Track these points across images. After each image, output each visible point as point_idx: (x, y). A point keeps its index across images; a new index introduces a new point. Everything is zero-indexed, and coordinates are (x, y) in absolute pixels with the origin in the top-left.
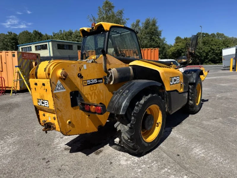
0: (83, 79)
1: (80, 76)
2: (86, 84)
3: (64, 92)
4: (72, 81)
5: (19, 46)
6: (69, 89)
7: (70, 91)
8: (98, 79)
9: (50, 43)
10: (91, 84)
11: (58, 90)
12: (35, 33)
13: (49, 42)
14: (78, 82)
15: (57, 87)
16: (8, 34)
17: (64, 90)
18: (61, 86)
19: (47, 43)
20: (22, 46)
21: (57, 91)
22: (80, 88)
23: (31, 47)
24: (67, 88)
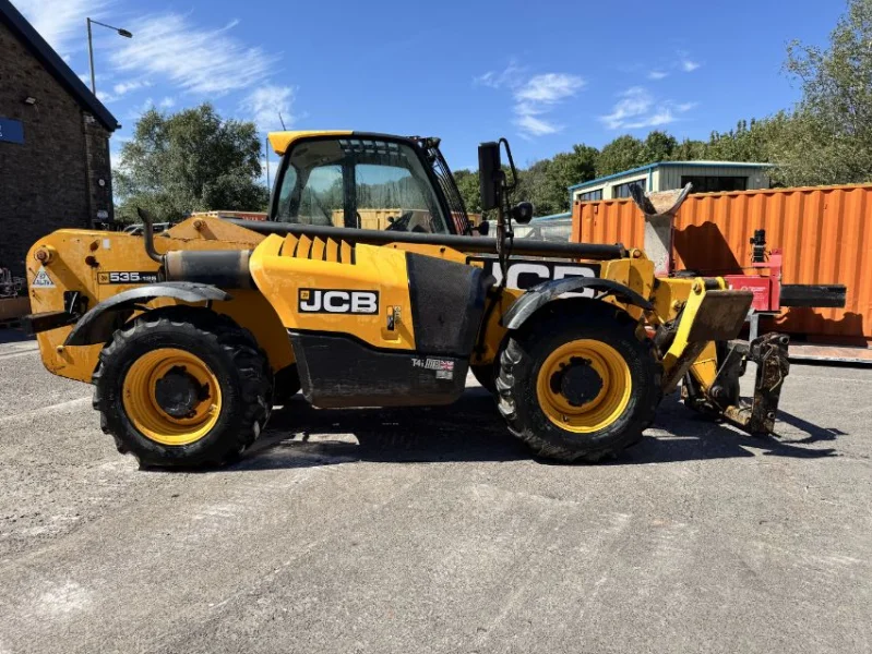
0: (100, 269)
1: (92, 262)
2: (107, 281)
3: (52, 291)
4: (71, 272)
5: (574, 190)
6: (63, 286)
7: (65, 289)
8: (141, 274)
9: (656, 174)
10: (120, 282)
11: (39, 283)
12: (653, 141)
13: (653, 169)
14: (85, 273)
15: (38, 279)
16: (573, 152)
17: (54, 286)
18: (46, 278)
19: (647, 176)
20: (580, 188)
21: (38, 286)
22: (89, 286)
23: (601, 190)
24: (59, 282)
